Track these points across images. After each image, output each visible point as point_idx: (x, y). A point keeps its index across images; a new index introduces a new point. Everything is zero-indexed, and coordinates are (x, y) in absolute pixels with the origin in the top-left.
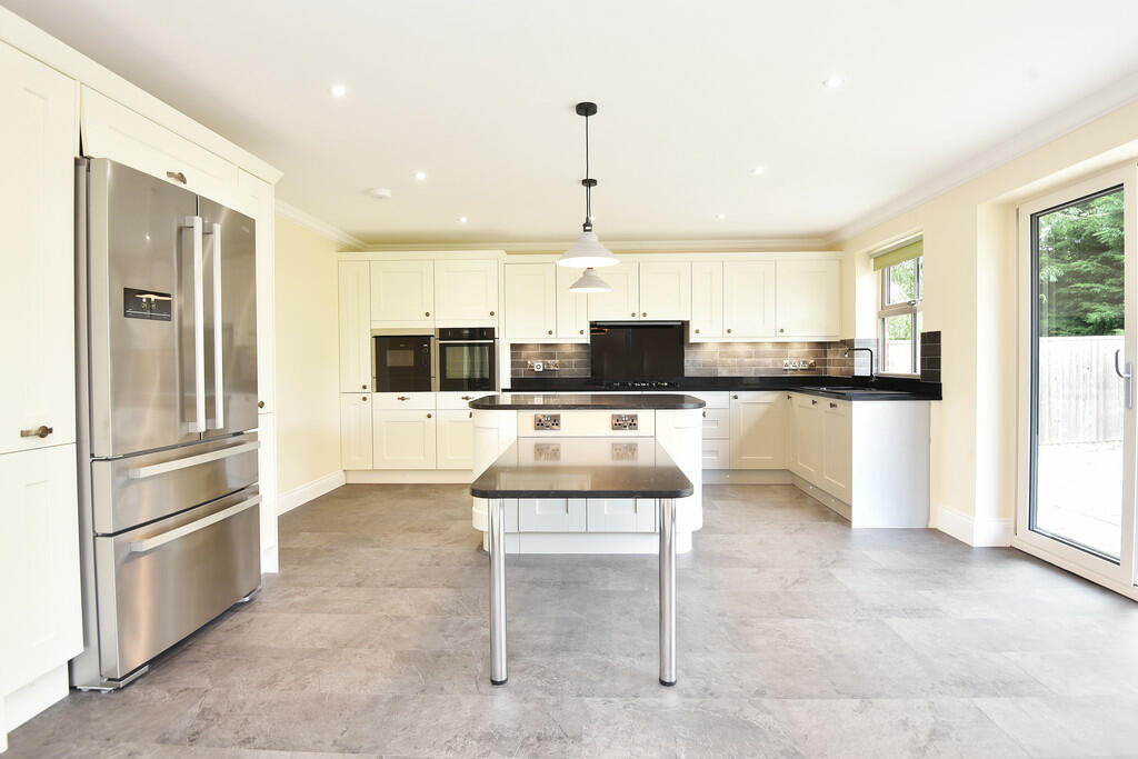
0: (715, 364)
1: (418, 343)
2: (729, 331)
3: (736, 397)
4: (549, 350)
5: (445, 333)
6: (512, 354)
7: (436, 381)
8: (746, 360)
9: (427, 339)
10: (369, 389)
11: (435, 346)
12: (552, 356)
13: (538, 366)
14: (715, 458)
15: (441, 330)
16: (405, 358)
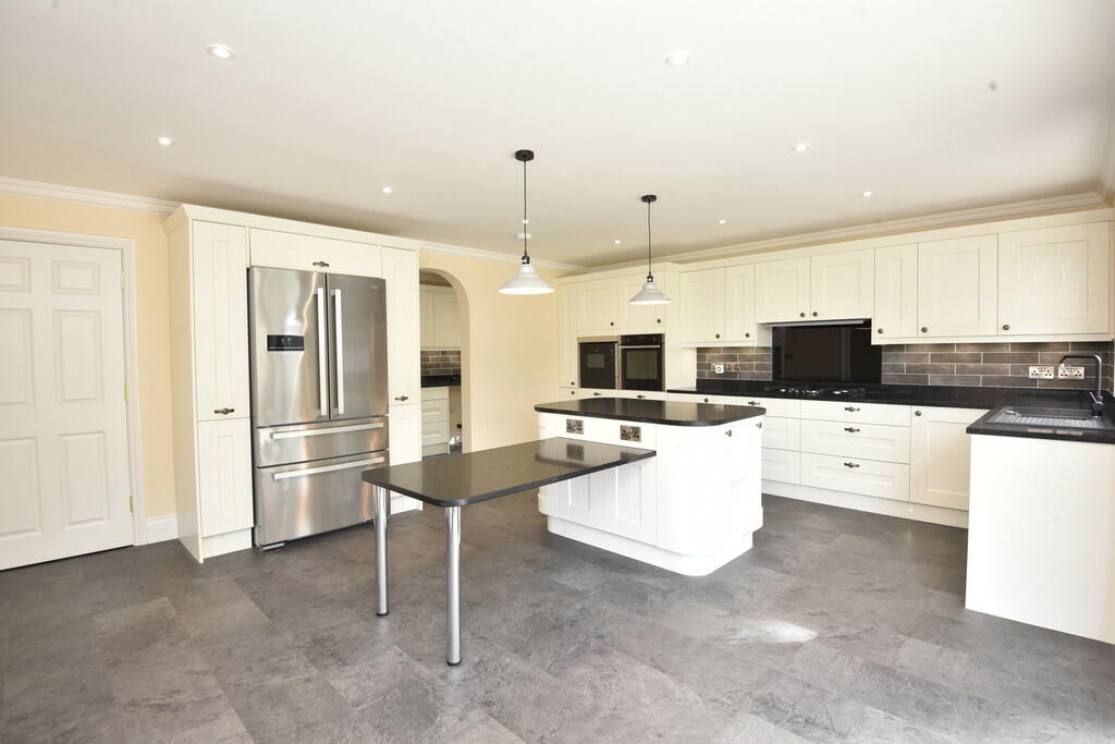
0: (924, 369)
1: (605, 347)
2: (924, 330)
3: (918, 414)
4: (731, 353)
5: (628, 340)
6: (698, 357)
7: (618, 381)
8: (972, 365)
9: (612, 344)
10: (577, 385)
11: (618, 349)
12: (733, 359)
13: (720, 368)
14: (890, 484)
15: (623, 337)
16: (597, 361)
